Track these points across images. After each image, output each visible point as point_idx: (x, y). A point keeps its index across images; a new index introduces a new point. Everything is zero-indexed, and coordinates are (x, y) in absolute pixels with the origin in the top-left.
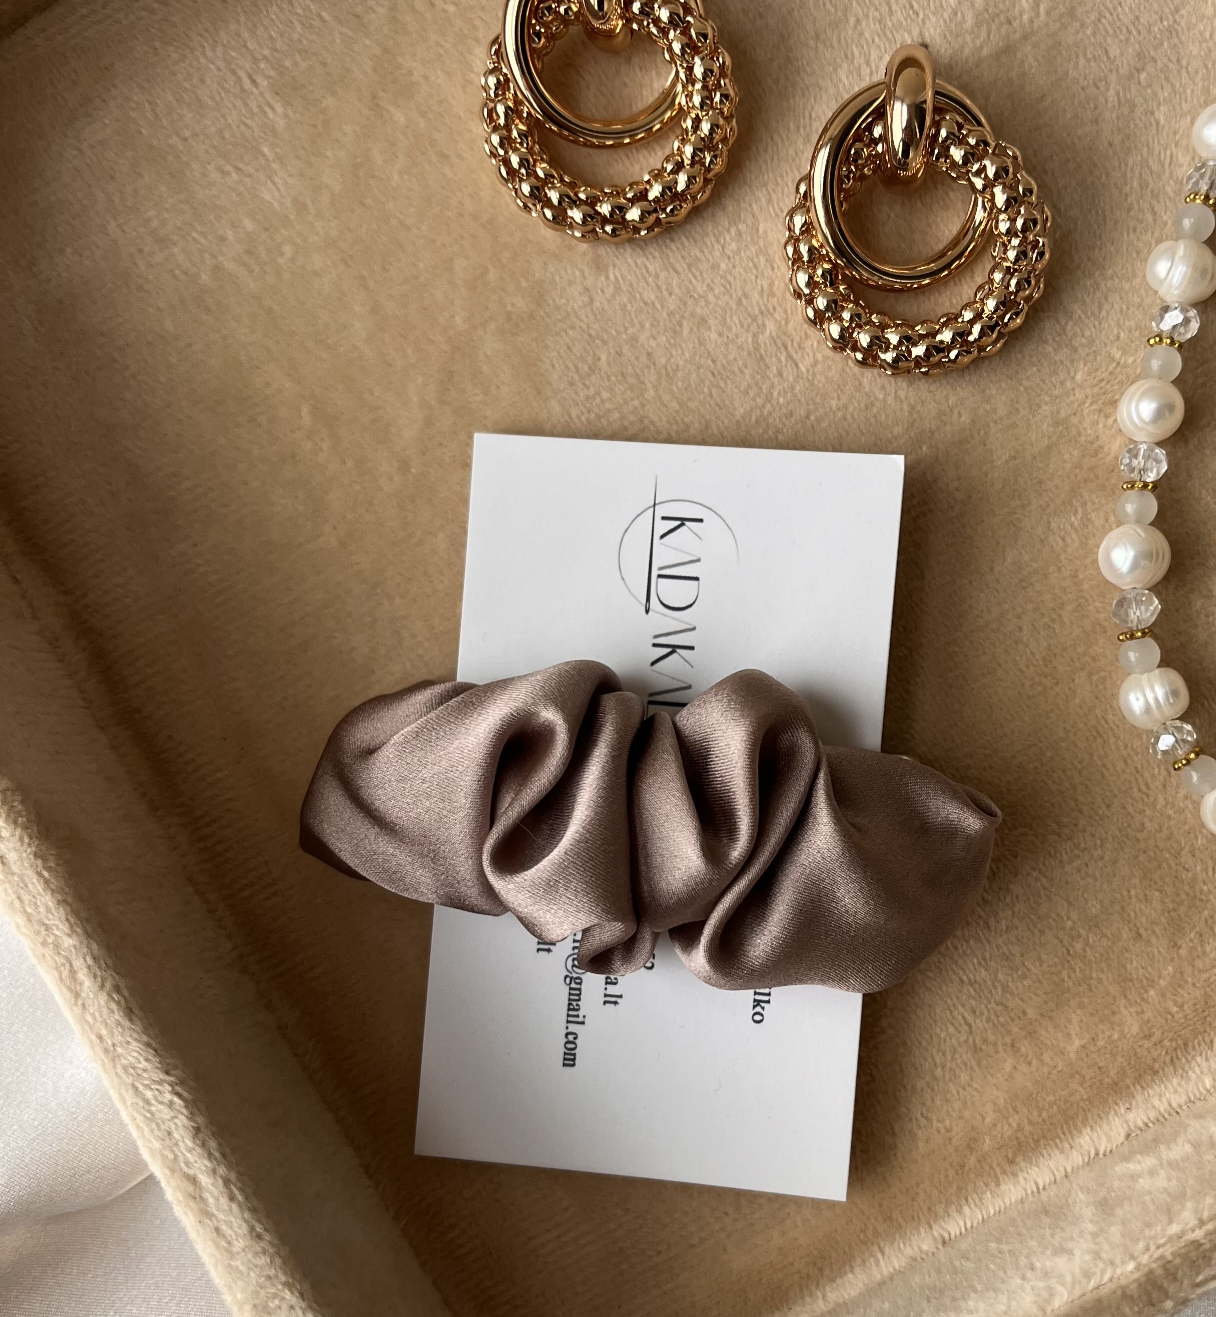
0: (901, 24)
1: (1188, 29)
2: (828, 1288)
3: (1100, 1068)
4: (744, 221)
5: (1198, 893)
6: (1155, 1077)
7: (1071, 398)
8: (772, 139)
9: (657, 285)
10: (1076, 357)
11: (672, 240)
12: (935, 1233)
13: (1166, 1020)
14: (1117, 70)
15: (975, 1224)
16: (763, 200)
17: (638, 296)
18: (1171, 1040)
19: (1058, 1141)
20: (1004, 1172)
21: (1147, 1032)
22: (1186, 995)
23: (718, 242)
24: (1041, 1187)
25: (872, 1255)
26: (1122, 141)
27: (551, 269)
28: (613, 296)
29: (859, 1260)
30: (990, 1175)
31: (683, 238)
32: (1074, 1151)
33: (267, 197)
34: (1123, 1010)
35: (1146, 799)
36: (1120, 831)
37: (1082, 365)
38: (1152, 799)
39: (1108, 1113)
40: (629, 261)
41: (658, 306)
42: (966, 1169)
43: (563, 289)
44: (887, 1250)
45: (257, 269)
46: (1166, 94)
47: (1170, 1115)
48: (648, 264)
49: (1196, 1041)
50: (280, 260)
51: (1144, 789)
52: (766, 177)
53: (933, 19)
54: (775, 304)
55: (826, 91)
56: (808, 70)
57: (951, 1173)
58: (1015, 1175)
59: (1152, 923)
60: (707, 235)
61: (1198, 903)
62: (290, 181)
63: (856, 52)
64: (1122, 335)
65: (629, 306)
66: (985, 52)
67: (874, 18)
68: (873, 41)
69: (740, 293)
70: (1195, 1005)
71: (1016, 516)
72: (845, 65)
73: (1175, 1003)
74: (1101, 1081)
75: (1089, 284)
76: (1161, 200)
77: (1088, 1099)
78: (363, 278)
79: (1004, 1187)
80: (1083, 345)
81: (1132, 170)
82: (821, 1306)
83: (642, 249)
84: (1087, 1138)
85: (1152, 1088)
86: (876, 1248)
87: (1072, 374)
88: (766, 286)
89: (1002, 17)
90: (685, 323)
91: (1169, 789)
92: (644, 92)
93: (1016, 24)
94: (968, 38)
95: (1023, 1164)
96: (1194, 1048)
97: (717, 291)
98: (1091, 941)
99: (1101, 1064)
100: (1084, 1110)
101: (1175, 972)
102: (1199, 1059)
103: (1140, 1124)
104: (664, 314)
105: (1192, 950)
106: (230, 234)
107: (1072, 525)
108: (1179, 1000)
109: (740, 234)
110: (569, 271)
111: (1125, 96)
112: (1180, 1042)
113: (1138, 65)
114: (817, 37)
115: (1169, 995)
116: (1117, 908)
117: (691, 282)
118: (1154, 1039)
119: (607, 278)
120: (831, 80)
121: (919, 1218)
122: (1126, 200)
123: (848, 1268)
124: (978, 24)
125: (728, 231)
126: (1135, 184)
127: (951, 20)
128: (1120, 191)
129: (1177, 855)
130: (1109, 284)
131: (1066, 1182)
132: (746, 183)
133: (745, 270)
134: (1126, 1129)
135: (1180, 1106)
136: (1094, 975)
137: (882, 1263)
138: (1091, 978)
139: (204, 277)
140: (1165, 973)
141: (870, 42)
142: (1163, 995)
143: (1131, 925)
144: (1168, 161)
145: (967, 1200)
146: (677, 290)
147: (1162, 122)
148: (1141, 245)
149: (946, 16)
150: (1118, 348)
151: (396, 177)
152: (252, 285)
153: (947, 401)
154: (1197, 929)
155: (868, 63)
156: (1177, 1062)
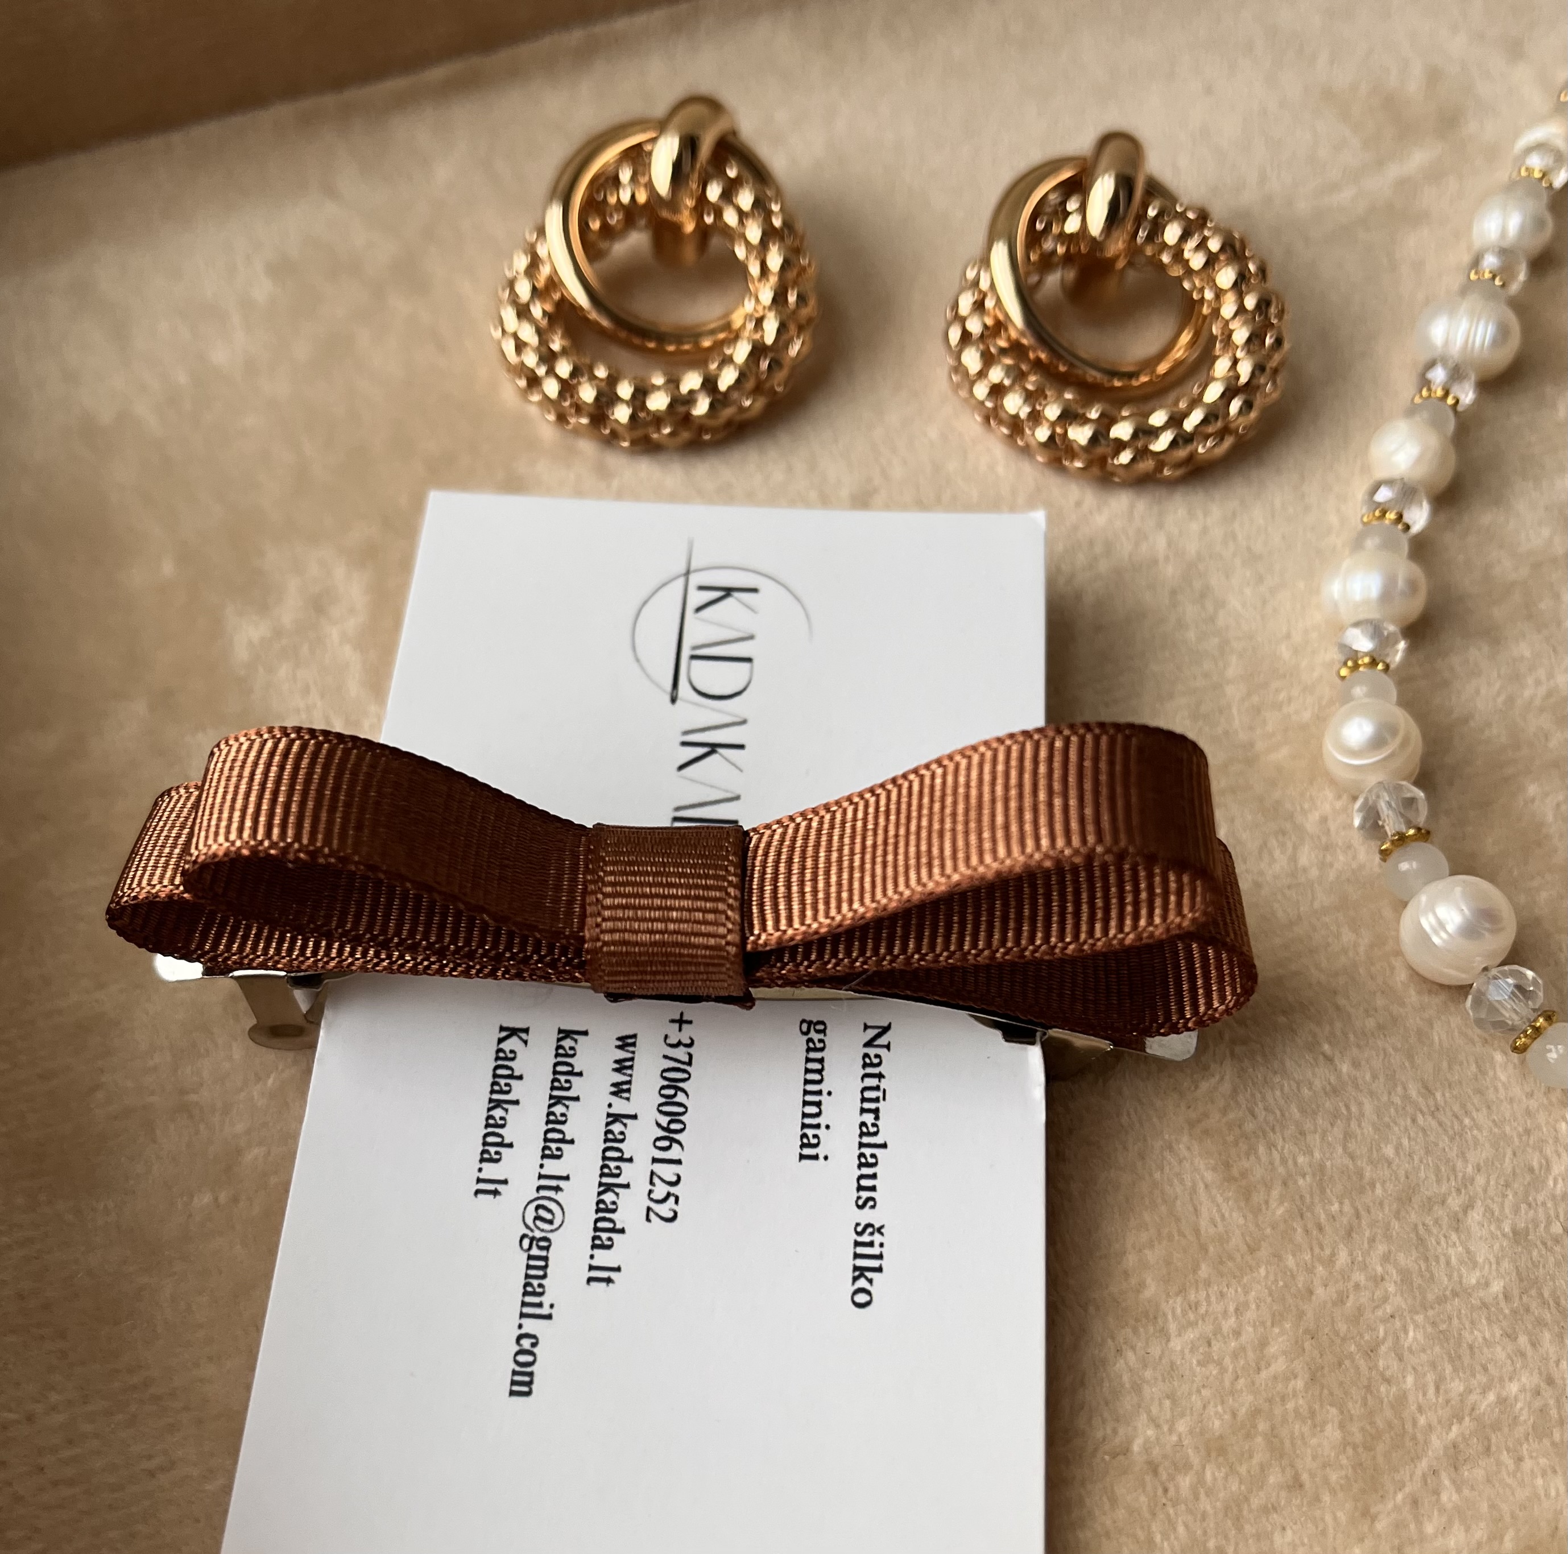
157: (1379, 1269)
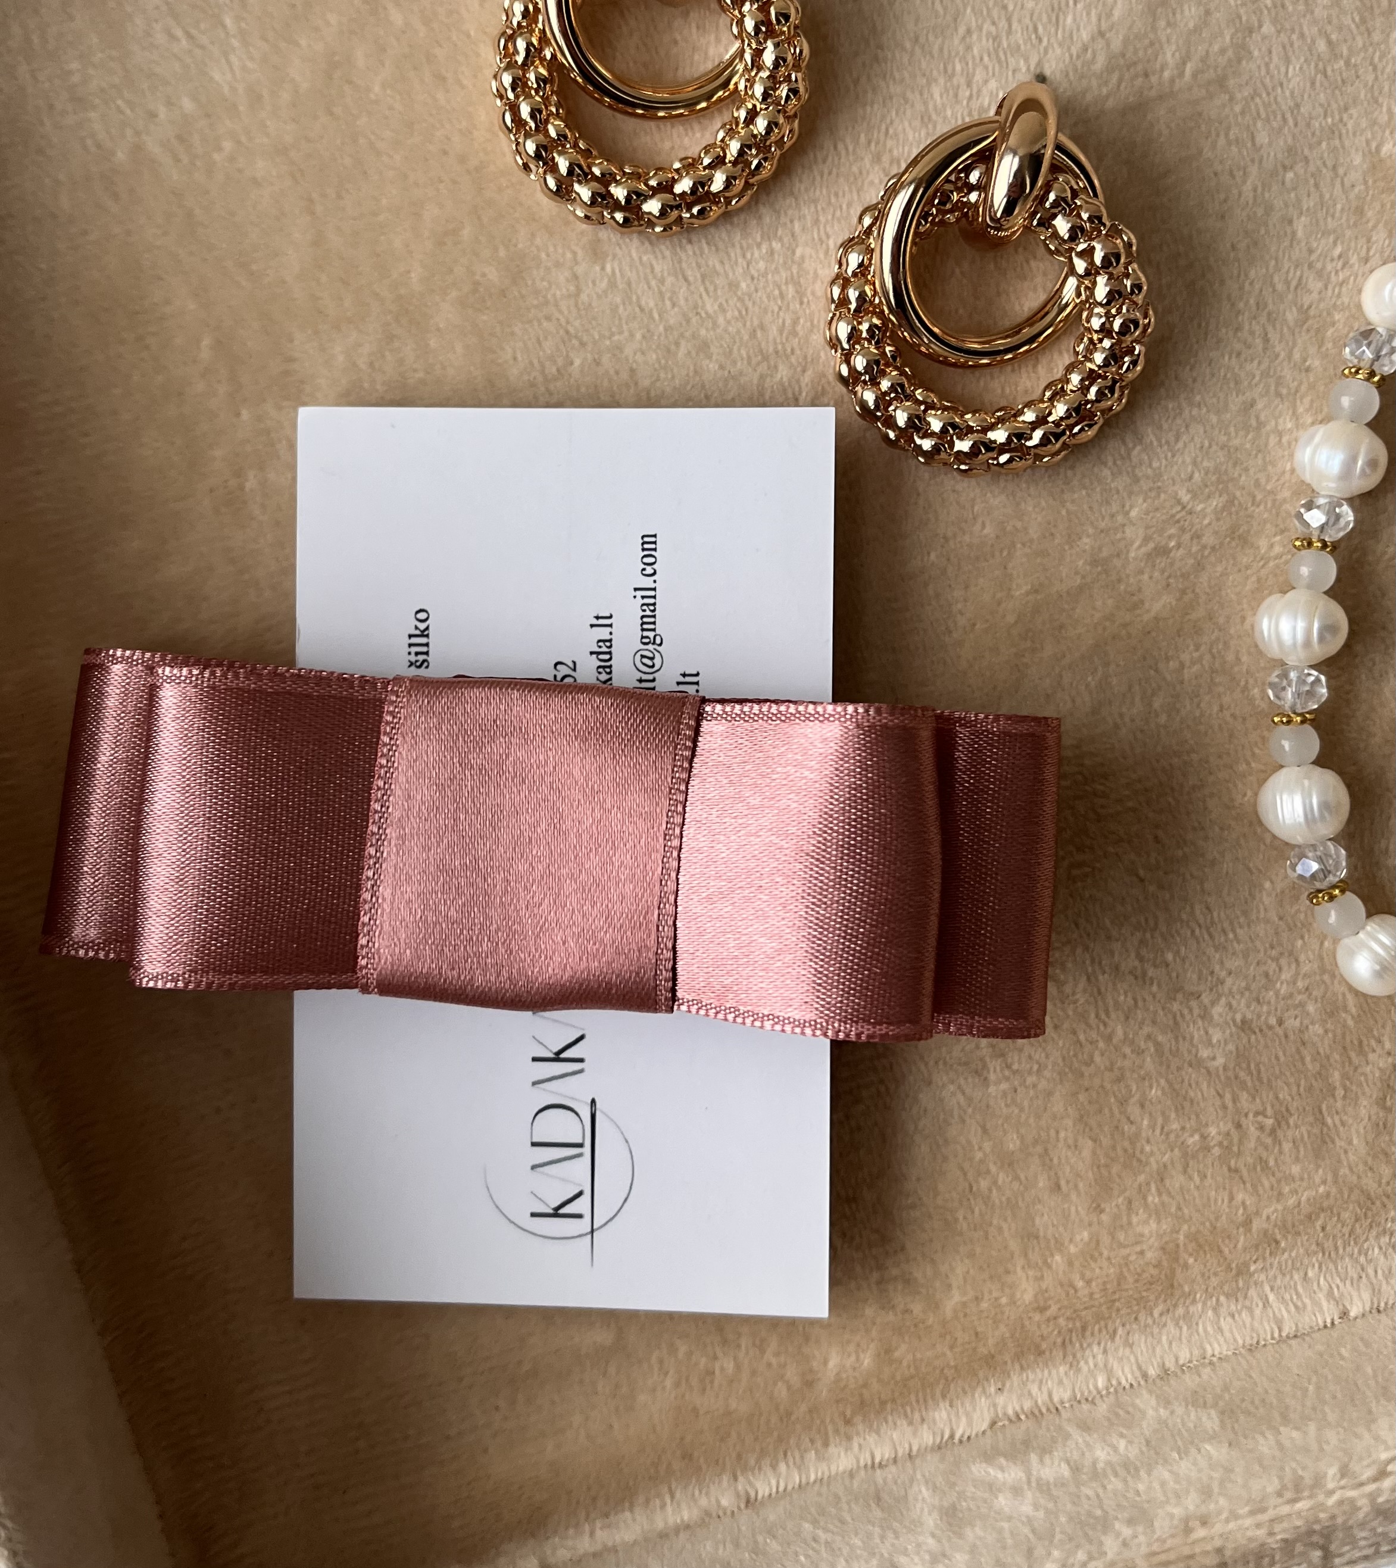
0: (1019, 47)
1: (1354, 134)
2: (598, 1524)
3: (977, 1334)
4: (781, 239)
5: (1138, 1153)
6: (1040, 1359)
7: (1119, 536)
8: (835, 148)
9: (661, 293)
10: (1136, 489)
11: (690, 242)
12: (740, 1488)
13: (1068, 1294)
14: (1261, 162)
15: (790, 1487)
16: (809, 218)
17: (634, 298)
18: (1068, 1319)
19: (908, 1410)
20: (837, 1431)
21: (1042, 1304)
22: (1097, 1271)
23: (744, 256)
24: (877, 1460)
25: (659, 1495)
26: (1248, 247)
27: (538, 241)
28: (605, 292)
29: (641, 1499)
30: (819, 1432)
31: (704, 241)
32: (925, 1426)
33: (217, 76)
34: (1019, 1270)
35: (1102, 1028)
36: (1064, 1059)
37: (1140, 501)
38: (1109, 1030)
39: (974, 1389)
40: (634, 254)
41: (656, 316)
42: (793, 1418)
43: (548, 269)
44: (678, 1495)
45: (185, 160)
46: (1312, 204)
47: (1048, 1410)
48: (654, 262)
49: (1097, 1327)
50: (216, 156)
51: (1103, 1016)
52: (818, 193)
53: (1058, 51)
54: (795, 345)
55: (912, 106)
56: (897, 75)
57: (774, 1419)
58: (849, 1438)
59: (1078, 1175)
60: (733, 245)
61: (1135, 1163)
62: (250, 65)
63: (958, 67)
64: (1197, 475)
65: (621, 308)
66: (1110, 103)
67: (989, 34)
68: (981, 59)
69: (756, 322)
70: (1104, 1283)
71: (1025, 660)
72: (942, 81)
73: (1083, 1277)
74: (975, 1349)
75: (1170, 406)
76: (1278, 326)
77: (956, 1367)
78: (311, 201)
79: (832, 1449)
80: (1148, 478)
81: (1251, 284)
82: (584, 1544)
83: (651, 243)
84: (944, 1414)
85: (1034, 1371)
86: (665, 1489)
87: (1127, 508)
88: (788, 322)
89: (1140, 67)
90: (683, 343)
91: (1132, 1022)
92: (696, 57)
93: (1154, 79)
94: (1094, 83)
95: (860, 1427)
96: (1092, 1334)
97: (729, 315)
98: (1000, 1182)
99: (979, 1329)
100: (946, 1379)
101: (1091, 1239)
102: (1095, 1348)
103: (1010, 1412)
104: (661, 328)
105: (1116, 1217)
106: (162, 112)
107: (1087, 686)
108: (1088, 1274)
109: (772, 252)
110: (560, 251)
111: (1263, 194)
112: (1078, 1324)
113: (1287, 163)
114: (917, 39)
115: (1077, 1264)
116: (1039, 1149)
117: (701, 296)
118: (1048, 1313)
119: (603, 269)
120: (921, 94)
121: (724, 1464)
122: (1237, 316)
123: (627, 1504)
124: (1109, 69)
125: (759, 246)
126: (1252, 301)
127: (1078, 57)
128: (1233, 305)
129: (1123, 1102)
130: (1195, 412)
131: (908, 1464)
132: (792, 193)
133: (768, 297)
134: (992, 1415)
135: (1062, 1402)
136: (995, 1222)
137: (669, 1509)
138: (991, 1224)
139: (120, 156)
140: (1078, 1238)
141: (978, 60)
142: (1070, 1264)
143: (1052, 1174)
144: (1294, 283)
145: (785, 1454)
146: (682, 302)
147: (1300, 234)
148: (1243, 375)
149: (1074, 51)
150: (1188, 491)
151: (377, 89)
152: (175, 177)
153: (973, 507)
154: (1127, 1194)
155: (969, 84)
156: (1069, 1348)
157: (1142, 1045)
